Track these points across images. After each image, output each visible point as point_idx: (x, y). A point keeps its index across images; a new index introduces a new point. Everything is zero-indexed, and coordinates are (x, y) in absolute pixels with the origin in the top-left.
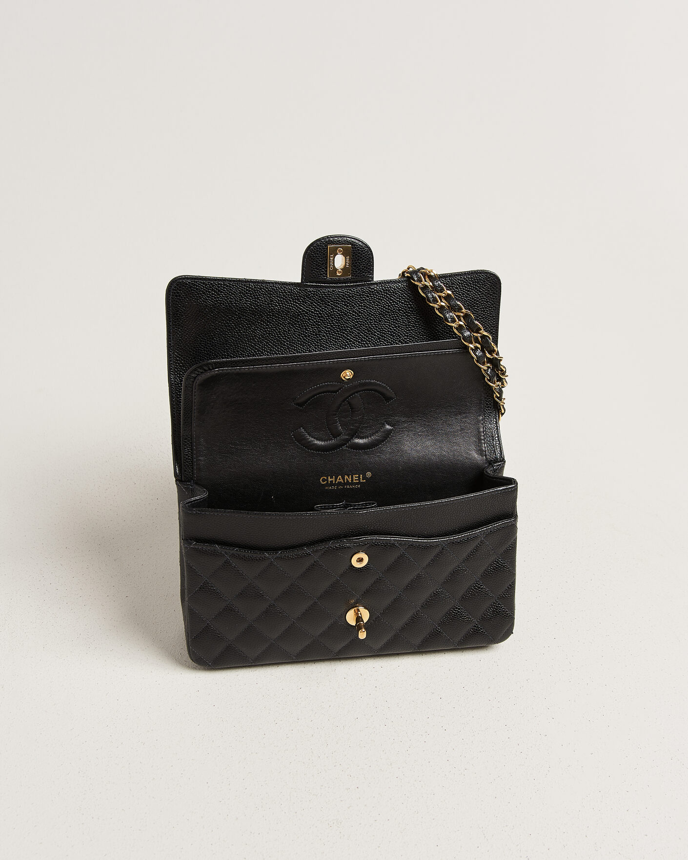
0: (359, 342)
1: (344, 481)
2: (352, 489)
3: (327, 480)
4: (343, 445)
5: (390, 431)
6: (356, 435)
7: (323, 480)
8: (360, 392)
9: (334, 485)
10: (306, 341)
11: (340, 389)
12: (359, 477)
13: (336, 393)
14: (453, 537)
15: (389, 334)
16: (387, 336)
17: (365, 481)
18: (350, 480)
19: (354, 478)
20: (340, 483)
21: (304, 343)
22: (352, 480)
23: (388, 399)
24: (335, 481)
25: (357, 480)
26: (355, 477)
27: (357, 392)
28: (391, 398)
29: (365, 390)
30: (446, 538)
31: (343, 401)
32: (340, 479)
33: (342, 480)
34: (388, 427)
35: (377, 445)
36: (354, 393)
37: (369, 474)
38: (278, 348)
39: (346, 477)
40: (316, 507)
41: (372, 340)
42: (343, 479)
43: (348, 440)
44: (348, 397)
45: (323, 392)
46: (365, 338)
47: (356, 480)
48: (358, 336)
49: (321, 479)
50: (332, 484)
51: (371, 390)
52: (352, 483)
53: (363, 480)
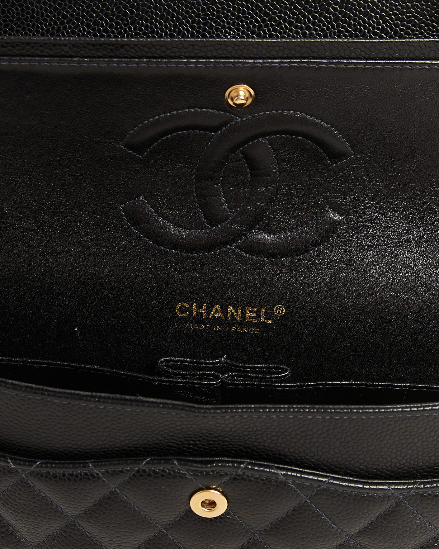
0: (291, 24)
1: (226, 317)
2: (243, 334)
3: (190, 310)
4: (231, 242)
5: (338, 224)
6: (259, 224)
7: (182, 310)
8: (270, 134)
9: (205, 321)
10: (174, 10)
11: (225, 124)
12: (258, 313)
13: (216, 132)
14: (424, 483)
15: (360, 12)
16: (355, 15)
17: (270, 321)
18: (238, 316)
19: (248, 314)
20: (216, 320)
21: (168, 13)
22: (243, 316)
23: (335, 156)
24: (208, 315)
25: (254, 318)
26: (250, 312)
27: (263, 135)
28: (343, 155)
29: (281, 132)
30: (409, 484)
31: (234, 149)
32: (217, 311)
33: (220, 315)
34: (334, 216)
35: (303, 251)
36: (256, 137)
37: (279, 310)
38: (111, 20)
39: (230, 309)
40: (162, 362)
41: (320, 21)
42: (225, 311)
43: (240, 235)
44: (242, 144)
45: (187, 128)
46: (304, 16)
47: (250, 317)
48: (290, 10)
49: (177, 307)
50: (199, 318)
51: (297, 134)
52: (243, 323)
53: (266, 318)
